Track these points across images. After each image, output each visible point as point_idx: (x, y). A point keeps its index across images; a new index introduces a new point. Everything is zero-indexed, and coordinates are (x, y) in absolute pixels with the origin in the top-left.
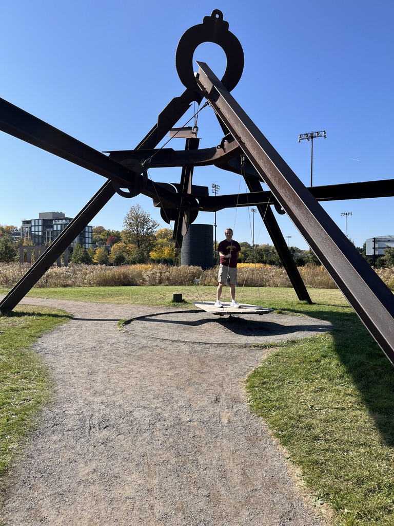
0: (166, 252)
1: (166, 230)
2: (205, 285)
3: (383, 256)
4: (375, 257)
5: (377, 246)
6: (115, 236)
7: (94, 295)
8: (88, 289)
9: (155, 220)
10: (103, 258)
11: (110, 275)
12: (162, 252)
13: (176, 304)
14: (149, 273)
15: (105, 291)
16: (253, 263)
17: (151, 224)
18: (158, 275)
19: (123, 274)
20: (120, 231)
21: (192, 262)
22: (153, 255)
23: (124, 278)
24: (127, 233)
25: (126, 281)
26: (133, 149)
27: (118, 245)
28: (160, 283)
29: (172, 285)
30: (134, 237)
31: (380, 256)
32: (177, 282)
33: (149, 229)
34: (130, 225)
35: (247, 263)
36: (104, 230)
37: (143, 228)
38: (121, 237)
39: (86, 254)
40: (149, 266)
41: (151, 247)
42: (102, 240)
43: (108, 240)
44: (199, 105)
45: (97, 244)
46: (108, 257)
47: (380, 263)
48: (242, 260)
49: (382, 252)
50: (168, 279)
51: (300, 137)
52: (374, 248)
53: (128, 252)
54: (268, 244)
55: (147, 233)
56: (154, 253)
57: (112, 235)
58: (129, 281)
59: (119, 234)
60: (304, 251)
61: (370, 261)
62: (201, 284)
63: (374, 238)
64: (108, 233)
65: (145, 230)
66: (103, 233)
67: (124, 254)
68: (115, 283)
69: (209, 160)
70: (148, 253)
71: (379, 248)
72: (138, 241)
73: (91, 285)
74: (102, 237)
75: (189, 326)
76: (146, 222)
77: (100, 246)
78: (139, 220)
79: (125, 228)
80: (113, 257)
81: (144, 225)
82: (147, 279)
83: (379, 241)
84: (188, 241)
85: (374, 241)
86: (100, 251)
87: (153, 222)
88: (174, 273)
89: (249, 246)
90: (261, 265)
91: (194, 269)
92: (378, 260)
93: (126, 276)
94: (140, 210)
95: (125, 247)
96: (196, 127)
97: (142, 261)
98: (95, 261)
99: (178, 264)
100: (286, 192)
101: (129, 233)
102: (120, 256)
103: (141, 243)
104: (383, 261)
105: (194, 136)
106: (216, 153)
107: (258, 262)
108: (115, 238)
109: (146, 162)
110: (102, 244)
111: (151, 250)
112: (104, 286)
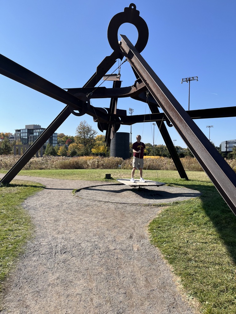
0: (101, 149)
1: (102, 136)
2: (125, 169)
3: (232, 152)
4: (227, 152)
5: (228, 146)
6: (71, 139)
7: (58, 174)
8: (55, 171)
9: (95, 130)
10: (64, 152)
11: (68, 162)
12: (99, 149)
13: (107, 180)
14: (91, 161)
15: (65, 172)
16: (153, 155)
17: (92, 132)
18: (97, 162)
19: (76, 162)
20: (74, 136)
21: (117, 155)
22: (94, 151)
23: (76, 164)
24: (78, 137)
25: (77, 166)
26: (82, 87)
27: (73, 144)
28: (98, 167)
29: (105, 168)
30: (82, 140)
31: (229, 152)
32: (108, 167)
33: (91, 135)
34: (80, 132)
35: (150, 156)
36: (64, 136)
37: (88, 134)
38: (74, 140)
39: (54, 150)
40: (91, 157)
41: (92, 146)
42: (63, 141)
43: (67, 141)
44: (121, 61)
45: (60, 144)
46: (67, 151)
47: (230, 156)
48: (147, 154)
49: (231, 149)
50: (103, 165)
51: (182, 80)
52: (226, 147)
53: (79, 149)
54: (163, 145)
55: (90, 138)
56: (94, 150)
57: (69, 139)
58: (79, 166)
59: (73, 138)
60: (184, 149)
61: (224, 155)
62: (122, 168)
63: (226, 141)
64: (67, 138)
65: (89, 136)
66: (64, 138)
67: (76, 150)
68: (71, 167)
69: (127, 94)
70: (91, 150)
71: (229, 147)
72: (85, 142)
73: (56, 168)
74: (63, 140)
75: (115, 193)
76: (90, 131)
77: (62, 145)
78: (85, 130)
79: (77, 134)
80: (69, 152)
81: (88, 133)
82: (90, 165)
83: (229, 143)
84: (115, 142)
85: (226, 143)
86: (62, 148)
87: (94, 131)
88: (106, 162)
89: (151, 145)
90: (158, 157)
91: (118, 159)
92: (228, 154)
93: (77, 163)
94: (86, 124)
95: (77, 146)
96: (119, 74)
97: (87, 154)
98: (59, 154)
99: (108, 156)
100: (173, 114)
101: (79, 137)
102: (74, 151)
103: (87, 143)
104: (231, 155)
105: (118, 80)
106: (132, 90)
107: (157, 155)
108: (71, 140)
109: (89, 95)
110: (63, 144)
111: (93, 148)
112: (64, 169)
